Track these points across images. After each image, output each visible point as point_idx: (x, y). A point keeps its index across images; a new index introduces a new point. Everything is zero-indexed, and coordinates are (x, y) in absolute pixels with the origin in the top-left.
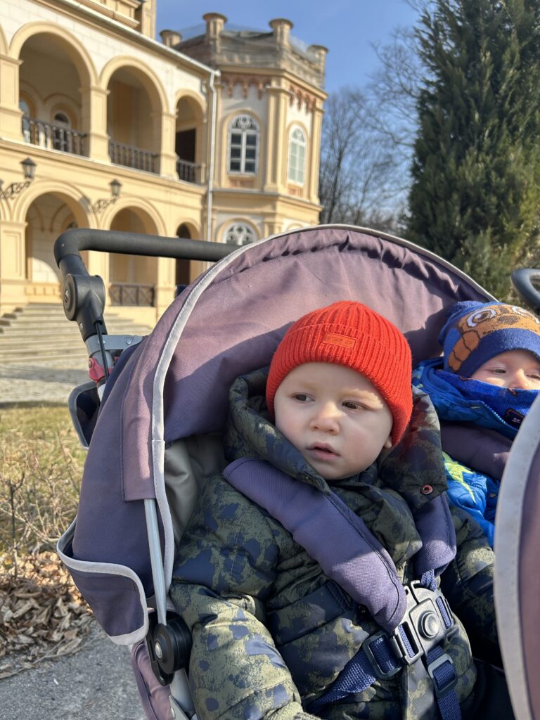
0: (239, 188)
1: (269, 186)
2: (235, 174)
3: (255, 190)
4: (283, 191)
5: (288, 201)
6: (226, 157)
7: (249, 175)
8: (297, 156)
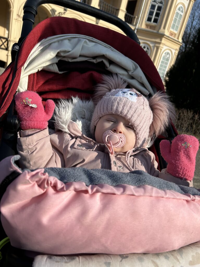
0: (149, 29)
1: (161, 30)
2: (148, 23)
3: (155, 31)
4: (167, 33)
5: (168, 38)
6: (147, 15)
7: (154, 24)
8: (178, 19)
